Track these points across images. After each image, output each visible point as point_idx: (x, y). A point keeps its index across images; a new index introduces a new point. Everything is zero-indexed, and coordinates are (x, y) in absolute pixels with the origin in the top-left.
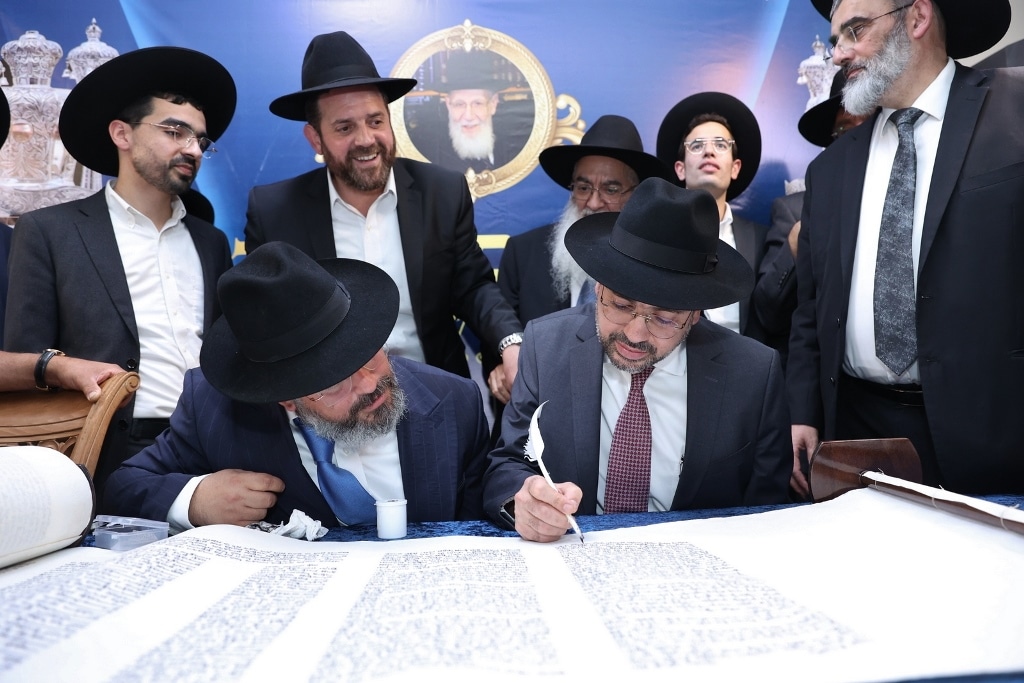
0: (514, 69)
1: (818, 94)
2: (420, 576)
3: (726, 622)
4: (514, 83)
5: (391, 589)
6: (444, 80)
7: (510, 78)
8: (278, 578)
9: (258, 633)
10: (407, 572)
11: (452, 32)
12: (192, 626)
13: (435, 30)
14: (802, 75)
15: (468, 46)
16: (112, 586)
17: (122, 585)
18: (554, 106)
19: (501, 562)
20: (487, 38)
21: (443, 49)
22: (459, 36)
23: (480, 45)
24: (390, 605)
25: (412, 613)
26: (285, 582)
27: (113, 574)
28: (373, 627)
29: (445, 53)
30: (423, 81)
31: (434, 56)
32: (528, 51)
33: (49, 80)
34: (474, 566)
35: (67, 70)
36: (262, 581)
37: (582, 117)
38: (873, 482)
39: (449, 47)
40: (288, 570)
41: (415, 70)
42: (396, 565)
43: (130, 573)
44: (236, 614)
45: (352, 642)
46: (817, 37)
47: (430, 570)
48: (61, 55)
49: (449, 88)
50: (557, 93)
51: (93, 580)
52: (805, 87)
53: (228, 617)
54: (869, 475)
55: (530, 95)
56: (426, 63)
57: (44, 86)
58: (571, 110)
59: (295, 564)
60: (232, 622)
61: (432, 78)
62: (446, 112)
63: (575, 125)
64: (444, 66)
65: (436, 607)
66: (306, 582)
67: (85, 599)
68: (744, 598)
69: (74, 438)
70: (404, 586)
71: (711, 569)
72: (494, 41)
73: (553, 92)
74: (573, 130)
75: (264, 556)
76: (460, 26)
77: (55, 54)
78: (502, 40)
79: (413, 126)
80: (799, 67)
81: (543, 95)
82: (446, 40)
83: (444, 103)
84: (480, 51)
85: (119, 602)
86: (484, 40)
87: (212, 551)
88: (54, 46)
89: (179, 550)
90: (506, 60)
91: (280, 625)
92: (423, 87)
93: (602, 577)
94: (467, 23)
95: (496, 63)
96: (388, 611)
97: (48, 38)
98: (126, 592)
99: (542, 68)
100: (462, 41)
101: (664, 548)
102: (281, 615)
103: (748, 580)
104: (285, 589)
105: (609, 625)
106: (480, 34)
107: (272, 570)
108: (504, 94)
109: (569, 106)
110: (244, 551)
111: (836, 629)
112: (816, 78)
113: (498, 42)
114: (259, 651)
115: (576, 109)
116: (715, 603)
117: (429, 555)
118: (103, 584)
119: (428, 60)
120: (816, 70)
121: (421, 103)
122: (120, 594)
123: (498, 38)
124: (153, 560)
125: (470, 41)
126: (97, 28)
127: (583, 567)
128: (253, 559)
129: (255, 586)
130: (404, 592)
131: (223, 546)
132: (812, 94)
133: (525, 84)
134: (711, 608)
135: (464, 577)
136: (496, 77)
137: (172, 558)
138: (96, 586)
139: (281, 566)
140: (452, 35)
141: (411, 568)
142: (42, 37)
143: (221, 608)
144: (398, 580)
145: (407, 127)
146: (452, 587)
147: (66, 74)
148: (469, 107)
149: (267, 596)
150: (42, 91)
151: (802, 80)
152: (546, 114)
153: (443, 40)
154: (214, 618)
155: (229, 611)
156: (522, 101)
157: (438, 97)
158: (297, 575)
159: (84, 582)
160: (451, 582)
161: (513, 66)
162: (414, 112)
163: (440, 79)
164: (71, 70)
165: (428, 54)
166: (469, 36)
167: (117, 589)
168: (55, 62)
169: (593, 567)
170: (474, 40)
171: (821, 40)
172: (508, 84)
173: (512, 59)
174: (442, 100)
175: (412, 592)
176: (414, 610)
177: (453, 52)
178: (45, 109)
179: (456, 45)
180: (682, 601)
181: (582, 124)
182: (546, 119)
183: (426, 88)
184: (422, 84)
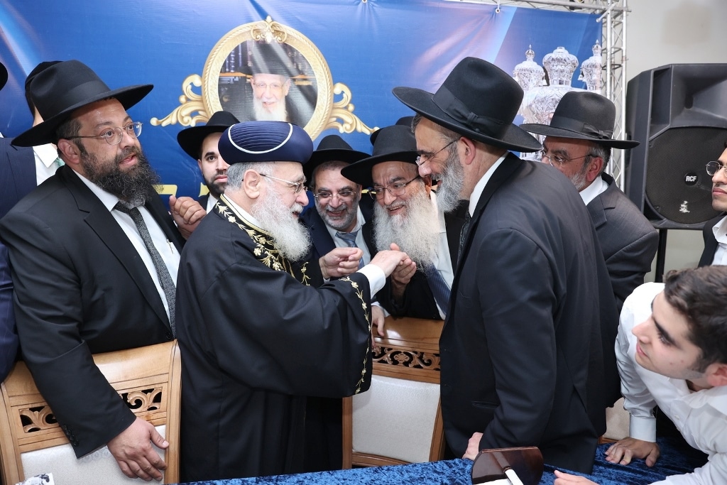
6: (250, 64)
11: (257, 25)
13: (244, 23)
18: (332, 91)
20: (284, 33)
22: (262, 30)
29: (251, 41)
30: (234, 63)
31: (242, 44)
37: (351, 102)
41: (227, 55)
46: (530, 46)
49: (253, 72)
50: (335, 81)
55: (314, 81)
56: (236, 50)
58: (344, 95)
61: (241, 63)
62: (251, 90)
63: (346, 108)
64: (250, 54)
72: (289, 35)
73: (332, 81)
74: (344, 111)
76: (263, 22)
78: (295, 35)
79: (225, 99)
81: (324, 83)
82: (252, 31)
83: (250, 84)
84: (278, 44)
86: (281, 34)
90: (298, 52)
94: (269, 18)
95: (290, 54)
100: (264, 34)
106: (278, 29)
109: (343, 92)
112: (525, 78)
113: (292, 37)
115: (348, 94)
119: (238, 46)
120: (526, 72)
121: (232, 82)
123: (292, 34)
133: (311, 73)
136: (289, 65)
140: (257, 28)
145: (221, 101)
148: (268, 87)
152: (325, 98)
153: (249, 31)
157: (245, 78)
162: (226, 88)
163: (247, 63)
165: (238, 42)
166: (270, 32)
170: (274, 34)
171: (532, 49)
174: (248, 80)
177: (257, 42)
181: (351, 108)
182: (325, 102)
183: (236, 70)
184: (233, 66)
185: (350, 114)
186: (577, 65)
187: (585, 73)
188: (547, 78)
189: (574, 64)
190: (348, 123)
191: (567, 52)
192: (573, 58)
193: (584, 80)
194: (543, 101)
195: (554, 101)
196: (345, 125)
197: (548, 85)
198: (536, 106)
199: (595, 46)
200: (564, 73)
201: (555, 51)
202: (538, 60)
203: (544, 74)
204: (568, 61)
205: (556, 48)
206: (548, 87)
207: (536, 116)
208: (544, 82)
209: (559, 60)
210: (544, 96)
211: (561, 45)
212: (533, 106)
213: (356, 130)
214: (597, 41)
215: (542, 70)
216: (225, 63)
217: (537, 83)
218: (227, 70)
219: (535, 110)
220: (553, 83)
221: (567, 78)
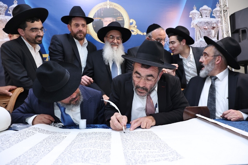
0: (119, 13)
1: (194, 20)
2: (85, 139)
3: (153, 153)
4: (119, 16)
5: (77, 142)
6: (102, 15)
7: (118, 15)
8: (52, 139)
9: (42, 153)
10: (83, 138)
11: (104, 3)
12: (27, 152)
13: (100, 3)
14: (190, 15)
15: (108, 7)
16: (10, 141)
17: (13, 140)
18: (129, 22)
19: (105, 135)
20: (113, 5)
21: (102, 8)
22: (106, 4)
23: (111, 7)
24: (76, 146)
25: (80, 148)
26: (53, 140)
27: (11, 137)
28: (70, 152)
29: (103, 8)
30: (97, 15)
31: (100, 9)
32: (123, 8)
33: (4, 14)
34: (99, 136)
35: (9, 11)
36: (48, 140)
37: (136, 25)
38: (197, 117)
39: (103, 7)
40: (54, 137)
42: (81, 136)
43: (15, 137)
44: (39, 148)
45: (63, 156)
46: (195, 5)
47: (88, 137)
48: (7, 8)
49: (103, 17)
50: (130, 19)
51: (5, 139)
52: (191, 18)
53: (37, 149)
54: (197, 115)
55: (123, 19)
56: (98, 11)
57: (3, 15)
58: (133, 23)
59: (57, 135)
60: (37, 150)
61: (99, 15)
62: (103, 23)
63: (134, 27)
64: (102, 12)
65: (86, 147)
66: (58, 140)
67: (2, 144)
68: (159, 146)
69: (7, 103)
70: (81, 141)
71: (154, 138)
72: (114, 5)
73: (129, 18)
74: (134, 28)
75: (50, 132)
76: (106, 2)
77: (6, 7)
78: (117, 5)
79: (94, 26)
80: (190, 13)
81: (127, 19)
83: (102, 21)
84: (111, 8)
85: (11, 145)
86: (112, 5)
87: (37, 131)
88: (5, 5)
89: (29, 130)
90: (118, 10)
91: (48, 151)
92: (97, 17)
93: (127, 141)
94: (108, 1)
95: (115, 11)
96: (75, 148)
97: (4, 3)
98: (13, 142)
99: (127, 13)
100: (107, 5)
101: (145, 132)
102: (49, 149)
103: (161, 141)
104: (53, 142)
105: (125, 153)
106: (111, 4)
107: (51, 136)
108: (117, 19)
109: (133, 22)
110: (45, 131)
111: (177, 155)
112: (194, 16)
113: (116, 6)
114: (41, 159)
115: (135, 23)
116: (152, 148)
117: (89, 134)
118: (8, 140)
119: (98, 10)
120: (194, 14)
121: (96, 21)
122: (12, 143)
123: (116, 5)
124: (22, 133)
125: (109, 6)
126: (16, 1)
127: (124, 138)
128: (47, 133)
129: (45, 141)
130: (80, 143)
131: (40, 130)
132: (193, 20)
133: (122, 17)
134: (150, 149)
135: (95, 139)
136: (115, 15)
137: (27, 133)
138: (6, 141)
139: (53, 135)
140: (104, 4)
141: (84, 137)
142: (2, 3)
143: (35, 147)
144: (80, 140)
145: (93, 27)
146: (91, 142)
147: (8, 12)
148: (108, 22)
149: (48, 144)
150: (2, 16)
151: (190, 16)
153: (102, 5)
154: (33, 150)
155: (37, 148)
156: (121, 21)
157: (101, 19)
158: (56, 138)
159: (3, 140)
160: (92, 140)
161: (119, 12)
162: (95, 23)
163: (101, 15)
164: (10, 11)
165: (98, 9)
166: (108, 5)
167: (11, 142)
168: (6, 9)
169: (126, 138)
170: (110, 5)
171: (195, 6)
172: (118, 16)
173: (119, 10)
174: (102, 20)
175: (82, 143)
176: (81, 148)
177: (105, 8)
178: (3, 21)
179: (105, 7)
180: (144, 147)
181: (136, 27)
182: (127, 25)
183: (98, 17)
184: (97, 16)
185: (136, 28)
186: (211, 11)
187: (214, 13)
188: (201, 15)
189: (210, 10)
190: (135, 31)
191: (207, 7)
192: (210, 9)
193: (214, 15)
194: (201, 23)
195: (205, 23)
196: (134, 32)
197: (202, 17)
198: (199, 25)
199: (217, 4)
200: (207, 14)
201: (203, 7)
202: (198, 9)
203: (200, 14)
204: (208, 10)
205: (203, 6)
206: (202, 18)
207: (199, 28)
208: (201, 17)
209: (205, 9)
210: (201, 21)
211: (205, 4)
212: (198, 24)
213: (138, 34)
214: (218, 3)
215: (199, 13)
216: (94, 15)
217: (198, 17)
218: (95, 17)
219: (199, 26)
220: (204, 17)
221: (208, 15)
